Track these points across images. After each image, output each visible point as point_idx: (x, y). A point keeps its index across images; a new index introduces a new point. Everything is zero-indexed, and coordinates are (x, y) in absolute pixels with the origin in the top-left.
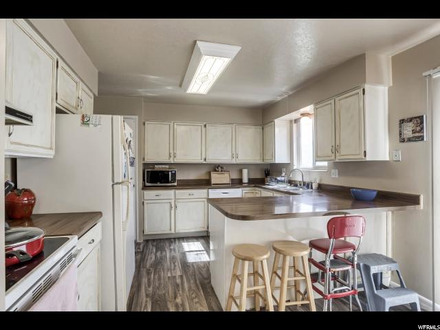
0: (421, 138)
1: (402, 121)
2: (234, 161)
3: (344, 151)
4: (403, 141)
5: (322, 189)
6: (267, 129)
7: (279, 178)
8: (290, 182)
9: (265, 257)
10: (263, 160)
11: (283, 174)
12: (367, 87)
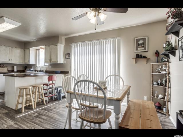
0: (69, 58)
1: (66, 54)
2: (10, 62)
3: (53, 60)
4: (66, 59)
5: (47, 72)
6: (26, 51)
7: (31, 69)
8: (35, 71)
9: (30, 87)
10: (24, 63)
11: (33, 68)
12: (59, 44)
